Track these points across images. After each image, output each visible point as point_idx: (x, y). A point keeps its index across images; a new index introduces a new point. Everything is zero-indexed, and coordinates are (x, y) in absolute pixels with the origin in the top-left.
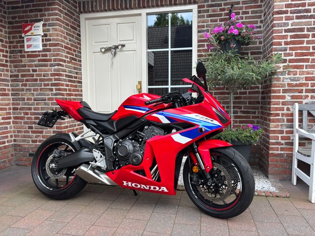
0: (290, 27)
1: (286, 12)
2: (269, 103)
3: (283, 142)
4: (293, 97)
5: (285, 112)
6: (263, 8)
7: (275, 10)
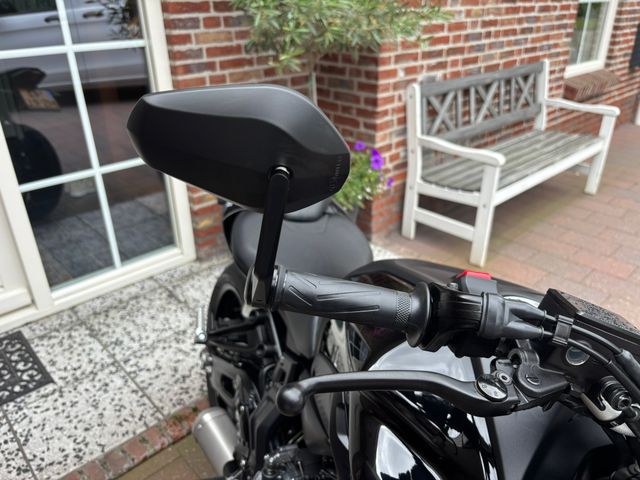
2: (374, 88)
3: (391, 166)
4: (407, 71)
5: (396, 104)
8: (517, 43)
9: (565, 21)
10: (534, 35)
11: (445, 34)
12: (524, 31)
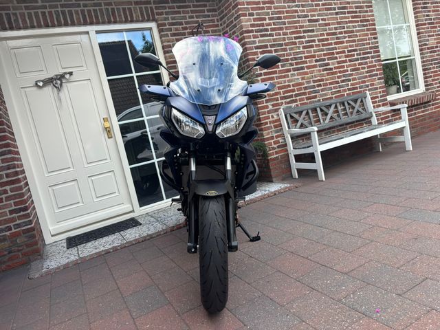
0: (257, 44)
1: (252, 31)
2: (259, 115)
3: (275, 146)
4: (273, 105)
5: (271, 119)
6: (220, 28)
7: (244, 29)
8: (340, 87)
9: (374, 73)
10: (352, 82)
11: (292, 88)
12: (343, 81)
